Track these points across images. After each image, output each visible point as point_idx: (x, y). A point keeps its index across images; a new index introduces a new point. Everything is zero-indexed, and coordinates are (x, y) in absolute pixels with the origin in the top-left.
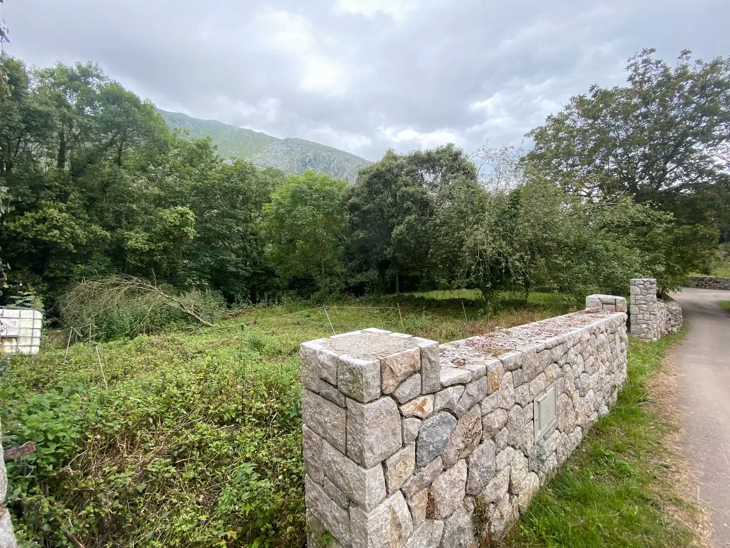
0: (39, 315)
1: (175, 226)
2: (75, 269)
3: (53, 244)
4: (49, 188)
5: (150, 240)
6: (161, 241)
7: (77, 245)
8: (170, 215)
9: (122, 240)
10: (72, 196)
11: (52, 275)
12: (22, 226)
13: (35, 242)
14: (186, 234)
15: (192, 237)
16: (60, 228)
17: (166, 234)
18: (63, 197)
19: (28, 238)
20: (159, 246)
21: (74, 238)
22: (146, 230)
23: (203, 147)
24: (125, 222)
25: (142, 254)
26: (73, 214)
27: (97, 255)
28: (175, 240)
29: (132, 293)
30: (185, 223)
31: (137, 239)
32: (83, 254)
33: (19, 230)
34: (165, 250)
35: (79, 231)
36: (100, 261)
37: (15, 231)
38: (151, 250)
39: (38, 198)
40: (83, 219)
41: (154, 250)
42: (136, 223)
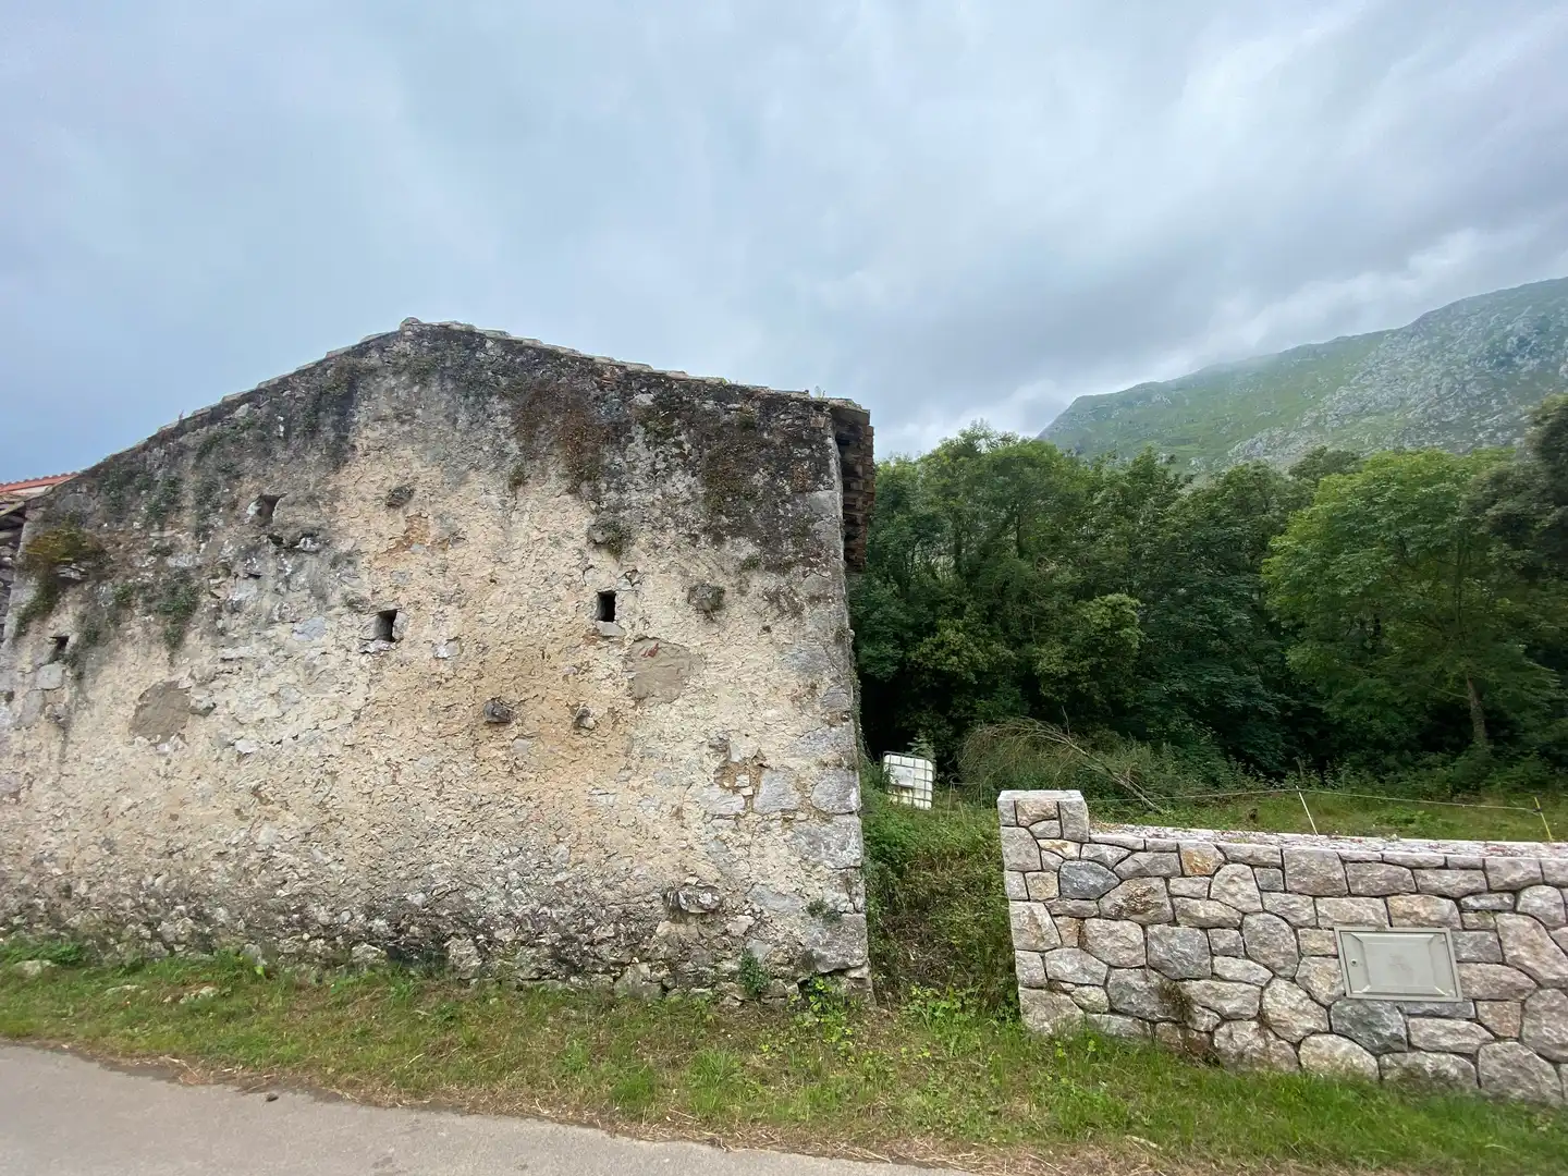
0: (930, 766)
1: (1105, 629)
2: (978, 707)
3: (953, 676)
4: (944, 602)
5: (1069, 657)
6: (1085, 657)
7: (979, 674)
8: (1095, 612)
9: (1030, 662)
10: (968, 609)
11: (956, 715)
12: (923, 655)
13: (937, 673)
14: (1124, 642)
15: (1136, 645)
16: (956, 653)
17: (1091, 647)
18: (958, 612)
19: (928, 669)
20: (1082, 667)
21: (973, 663)
22: (1065, 640)
23: (1145, 473)
24: (1035, 633)
25: (1060, 681)
26: (972, 632)
27: (1004, 686)
28: (1107, 653)
29: (1036, 745)
30: (1120, 623)
31: (1050, 658)
32: (985, 685)
33: (920, 660)
34: (1095, 672)
35: (979, 655)
36: (1009, 694)
37: (916, 662)
38: (1072, 674)
39: (936, 617)
40: (983, 636)
41: (1075, 674)
42: (1048, 631)
